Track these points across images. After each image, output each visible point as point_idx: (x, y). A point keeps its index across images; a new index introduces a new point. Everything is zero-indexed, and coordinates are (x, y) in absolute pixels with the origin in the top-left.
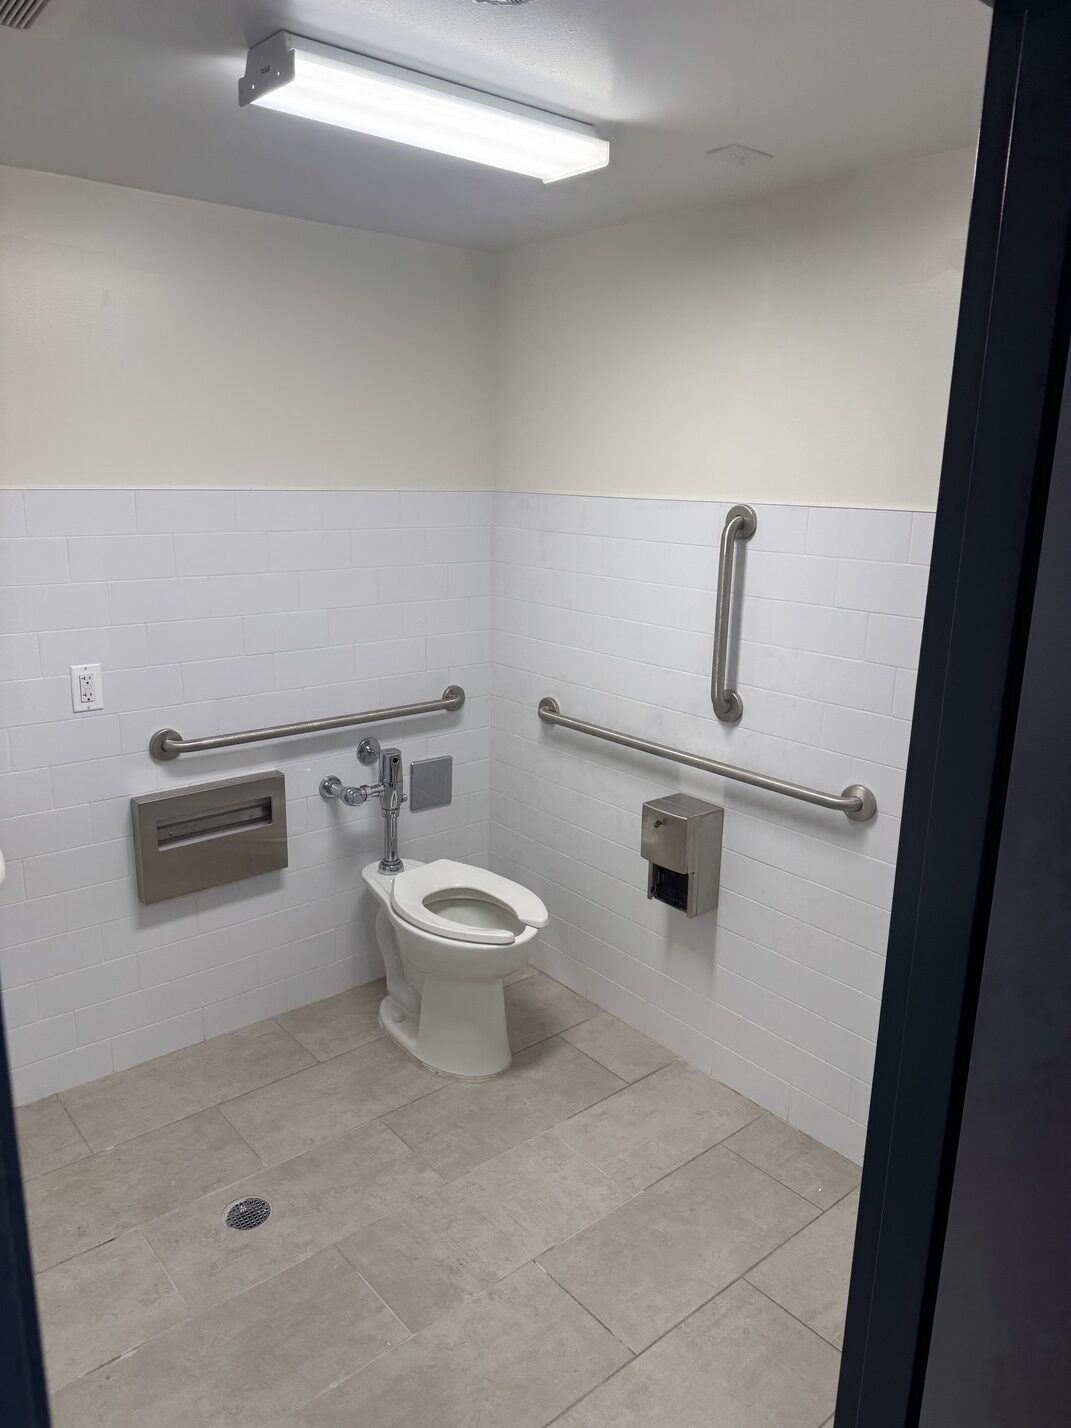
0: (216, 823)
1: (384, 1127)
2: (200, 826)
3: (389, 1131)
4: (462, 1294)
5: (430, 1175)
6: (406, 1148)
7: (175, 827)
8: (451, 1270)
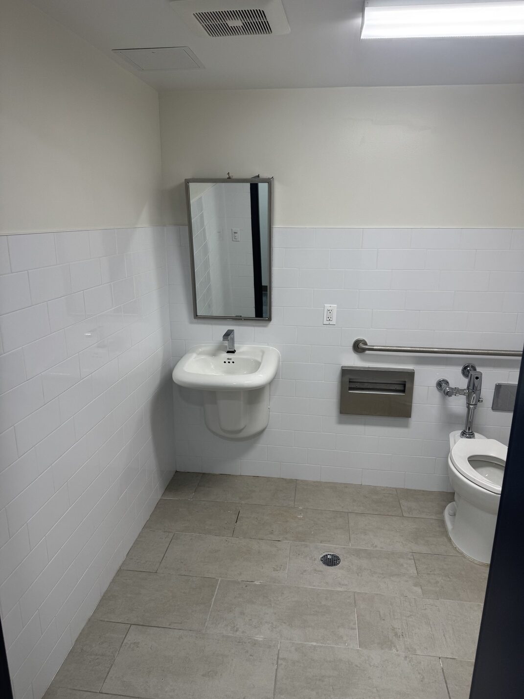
0: (378, 387)
1: (412, 557)
2: (370, 386)
3: (413, 560)
4: (393, 648)
5: (418, 590)
6: (415, 572)
7: (359, 384)
8: (396, 634)
